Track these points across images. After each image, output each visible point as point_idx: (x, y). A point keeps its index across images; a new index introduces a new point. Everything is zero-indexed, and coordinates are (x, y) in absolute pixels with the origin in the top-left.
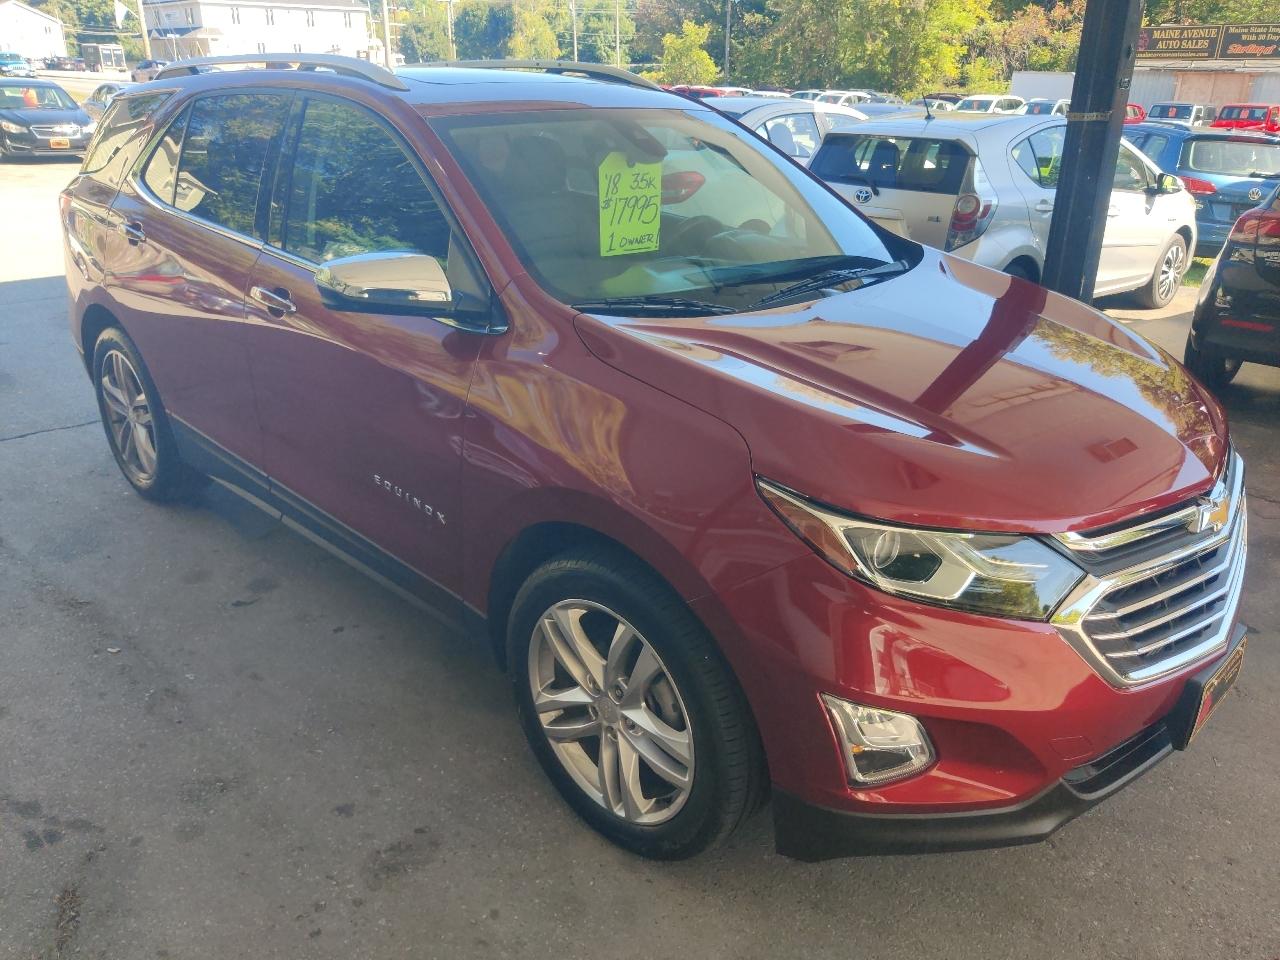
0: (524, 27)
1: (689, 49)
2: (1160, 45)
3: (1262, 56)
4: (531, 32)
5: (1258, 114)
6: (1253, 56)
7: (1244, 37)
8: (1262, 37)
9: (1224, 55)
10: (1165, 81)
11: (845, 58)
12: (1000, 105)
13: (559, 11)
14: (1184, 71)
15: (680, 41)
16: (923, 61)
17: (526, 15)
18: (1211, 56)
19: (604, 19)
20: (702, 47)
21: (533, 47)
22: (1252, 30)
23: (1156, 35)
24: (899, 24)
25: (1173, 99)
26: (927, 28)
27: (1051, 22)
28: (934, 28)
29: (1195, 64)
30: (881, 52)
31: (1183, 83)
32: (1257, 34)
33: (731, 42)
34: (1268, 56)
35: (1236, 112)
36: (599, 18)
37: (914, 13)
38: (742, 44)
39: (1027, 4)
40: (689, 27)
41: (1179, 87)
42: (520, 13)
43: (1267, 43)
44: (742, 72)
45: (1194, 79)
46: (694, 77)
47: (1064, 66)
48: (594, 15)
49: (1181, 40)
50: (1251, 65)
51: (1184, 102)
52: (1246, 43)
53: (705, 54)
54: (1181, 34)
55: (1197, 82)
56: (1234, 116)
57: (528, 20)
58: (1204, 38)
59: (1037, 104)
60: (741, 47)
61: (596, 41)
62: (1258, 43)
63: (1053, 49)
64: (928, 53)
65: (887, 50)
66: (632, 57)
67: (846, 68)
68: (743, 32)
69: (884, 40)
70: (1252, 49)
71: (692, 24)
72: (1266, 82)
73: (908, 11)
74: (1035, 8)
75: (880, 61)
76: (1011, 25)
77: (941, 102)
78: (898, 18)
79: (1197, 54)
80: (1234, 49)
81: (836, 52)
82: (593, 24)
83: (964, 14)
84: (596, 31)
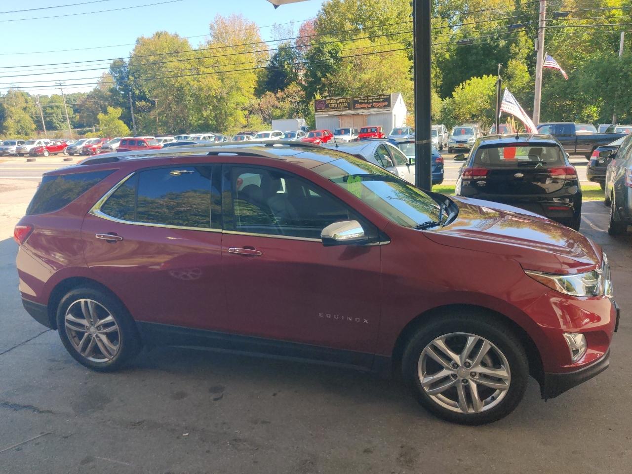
0: (11, 115)
1: (113, 120)
2: (330, 106)
3: (368, 108)
4: (17, 117)
5: (373, 130)
6: (364, 108)
7: (360, 101)
8: (366, 101)
9: (354, 108)
10: (335, 120)
11: (193, 119)
12: (273, 135)
13: (28, 105)
14: (341, 115)
15: (107, 117)
16: (230, 118)
17: (12, 109)
18: (349, 109)
19: (55, 108)
20: (119, 118)
21: (19, 124)
22: (362, 98)
23: (327, 102)
24: (216, 103)
25: (339, 127)
26: (228, 104)
27: (278, 98)
28: (231, 104)
29: (344, 113)
30: (210, 115)
31: (342, 120)
32: (364, 100)
33: (134, 116)
34: (369, 108)
35: (365, 130)
36: (52, 108)
37: (221, 98)
38: (141, 116)
39: (266, 91)
40: (110, 109)
41: (340, 122)
42: (8, 108)
43: (369, 103)
44: (143, 129)
45: (345, 118)
46: (118, 133)
47: (287, 116)
48: (48, 106)
49: (337, 104)
50: (366, 112)
51: (346, 128)
52: (361, 103)
53: (121, 122)
54: (337, 101)
55: (347, 120)
56: (365, 131)
57: (14, 111)
58: (345, 103)
59: (289, 133)
60: (140, 118)
61: (52, 119)
62: (365, 103)
63: (281, 109)
64: (231, 115)
65: (213, 115)
66: (74, 125)
67: (194, 123)
68: (138, 111)
69: (211, 110)
70: (363, 105)
71: (112, 108)
72: (372, 118)
73: (219, 97)
74: (270, 93)
75: (210, 119)
76: (261, 101)
77: (248, 136)
78: (215, 100)
79: (344, 109)
80: (357, 106)
81: (188, 117)
82: (49, 111)
83: (243, 97)
84: (51, 114)
